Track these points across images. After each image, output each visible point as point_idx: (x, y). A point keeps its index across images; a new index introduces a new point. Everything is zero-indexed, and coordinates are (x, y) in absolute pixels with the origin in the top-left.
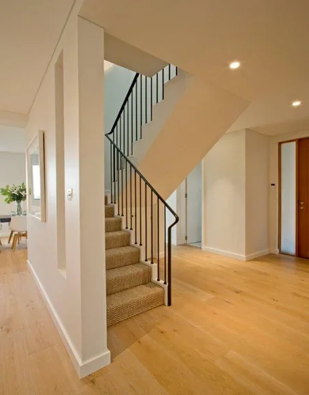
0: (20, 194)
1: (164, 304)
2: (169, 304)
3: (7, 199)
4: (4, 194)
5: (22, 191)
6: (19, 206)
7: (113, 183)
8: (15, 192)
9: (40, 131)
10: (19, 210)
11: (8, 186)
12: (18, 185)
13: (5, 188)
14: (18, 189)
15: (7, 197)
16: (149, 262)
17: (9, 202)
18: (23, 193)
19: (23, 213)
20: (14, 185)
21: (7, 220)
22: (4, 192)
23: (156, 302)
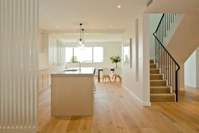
0: (117, 59)
1: (174, 101)
2: (177, 101)
3: (112, 62)
4: (111, 60)
5: (118, 58)
6: (117, 65)
7: (156, 54)
8: (116, 59)
9: (130, 38)
10: (117, 66)
11: (112, 56)
12: (116, 56)
13: (111, 57)
14: (116, 57)
15: (112, 61)
16: (170, 86)
17: (113, 63)
18: (118, 59)
19: (118, 67)
20: (115, 56)
21: (113, 70)
22: (111, 59)
23: (171, 99)
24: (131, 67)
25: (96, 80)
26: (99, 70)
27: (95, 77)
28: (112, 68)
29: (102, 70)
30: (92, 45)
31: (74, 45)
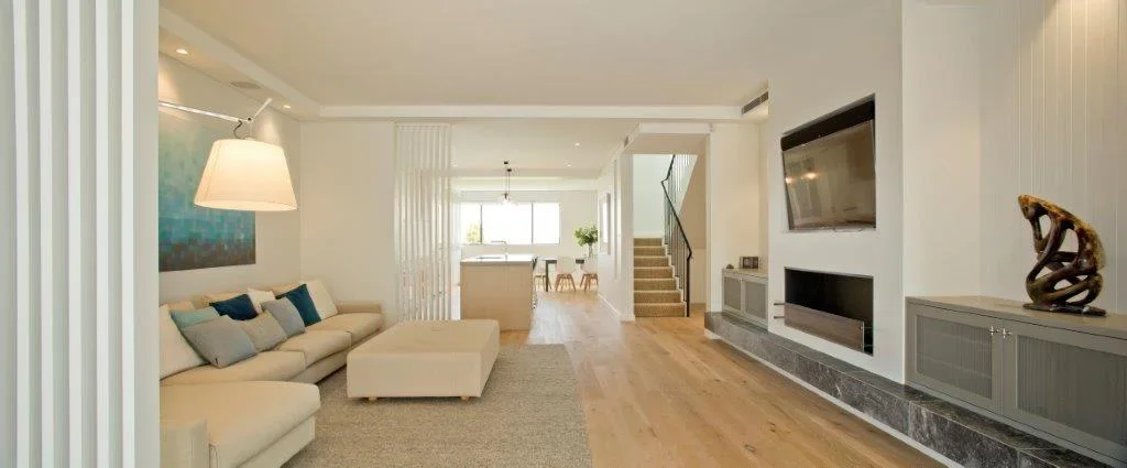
0: (591, 236)
1: (684, 316)
2: (688, 316)
3: (580, 242)
4: (578, 237)
5: (593, 233)
6: (590, 249)
8: (588, 235)
10: (590, 253)
11: (581, 229)
12: (590, 227)
13: (578, 230)
14: (590, 231)
15: (580, 239)
16: (680, 289)
17: (582, 245)
18: (594, 236)
19: (593, 256)
20: (586, 227)
21: (580, 262)
22: (578, 234)
23: (677, 313)
24: (609, 253)
25: (540, 288)
26: (548, 262)
27: (537, 279)
28: (580, 257)
29: (554, 262)
30: (532, 199)
31: (481, 198)
